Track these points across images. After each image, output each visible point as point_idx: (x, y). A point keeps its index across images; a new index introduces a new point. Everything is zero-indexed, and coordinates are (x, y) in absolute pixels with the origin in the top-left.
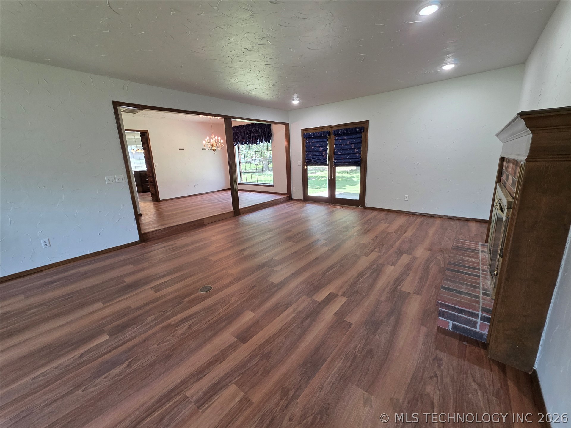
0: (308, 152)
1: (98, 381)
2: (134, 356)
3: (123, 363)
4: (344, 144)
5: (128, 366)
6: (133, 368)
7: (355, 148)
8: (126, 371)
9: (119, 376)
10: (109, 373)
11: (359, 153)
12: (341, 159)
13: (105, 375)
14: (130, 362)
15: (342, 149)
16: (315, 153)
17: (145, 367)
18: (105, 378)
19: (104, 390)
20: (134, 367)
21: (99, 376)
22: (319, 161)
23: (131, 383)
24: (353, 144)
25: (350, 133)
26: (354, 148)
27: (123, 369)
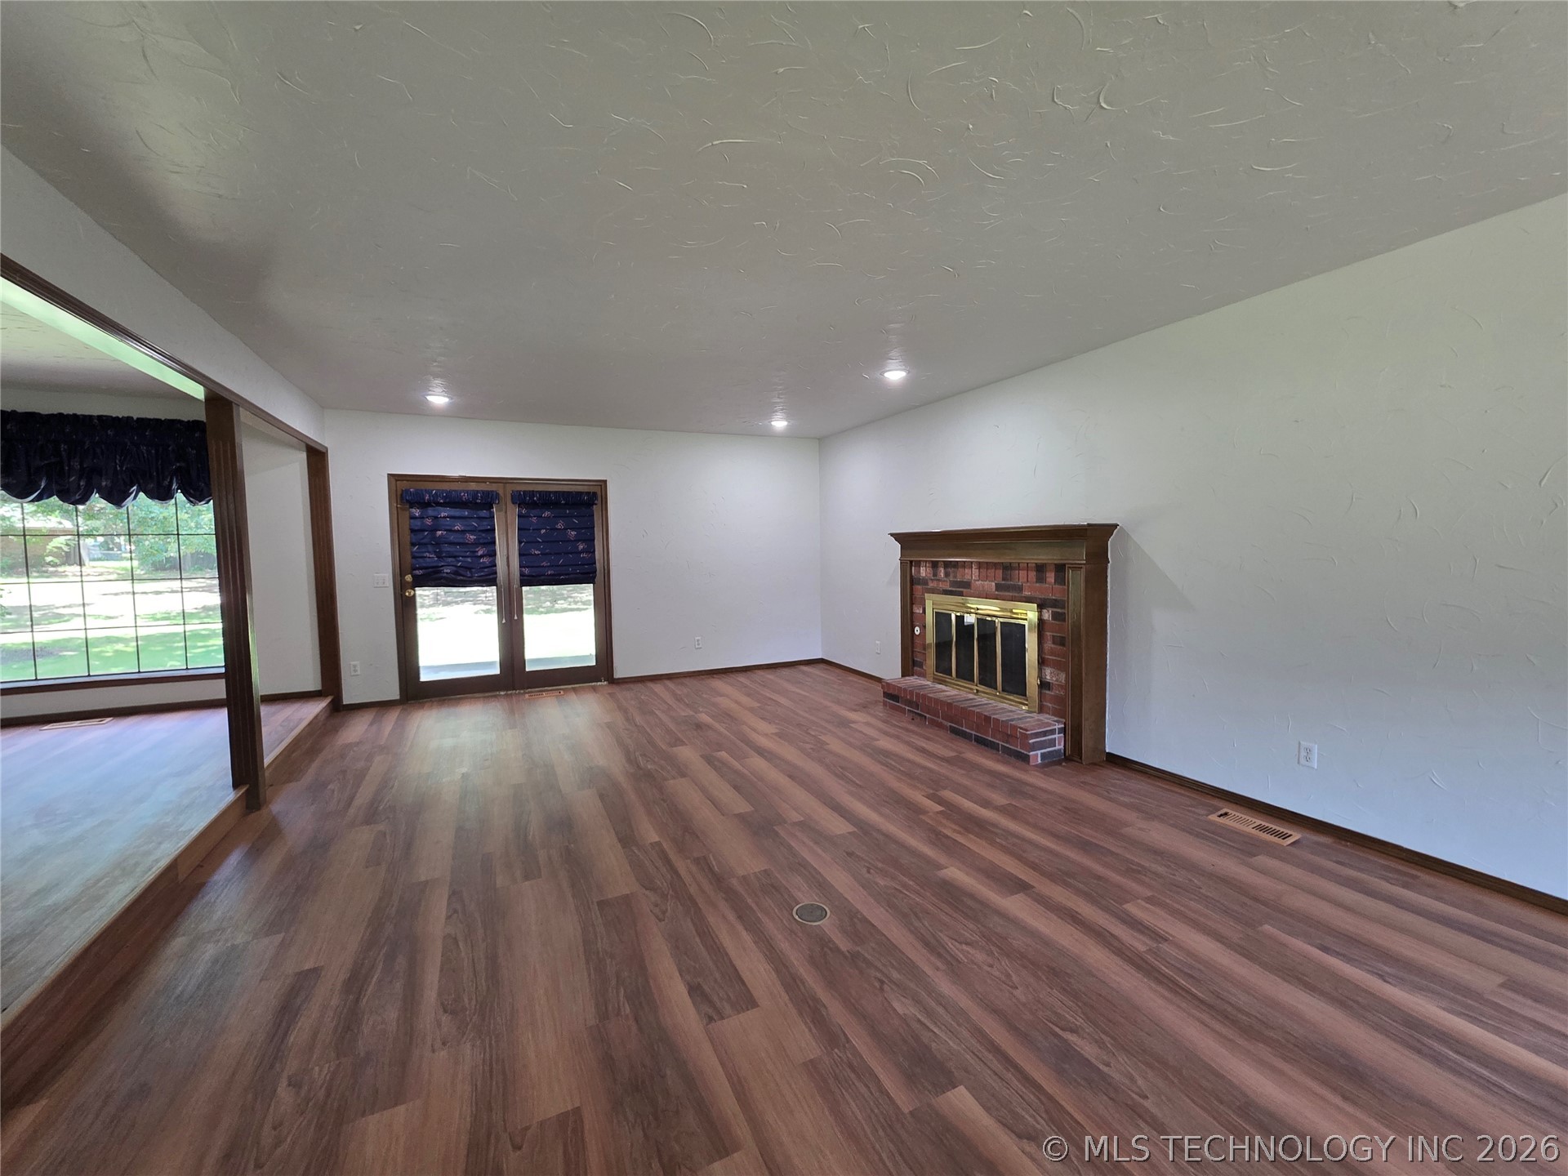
0: (419, 544)
1: (1116, 1076)
2: (1046, 1024)
3: (1066, 1041)
4: (546, 529)
5: (1072, 1031)
6: (1080, 1022)
7: (579, 541)
8: (1088, 1034)
9: (1104, 1043)
10: (1093, 1060)
11: (590, 552)
12: (543, 566)
13: (1101, 1067)
14: (1062, 1029)
15: (543, 542)
16: (448, 549)
17: (1080, 1004)
18: (1108, 1065)
19: (1140, 1061)
20: (1078, 1021)
21: (1104, 1077)
22: (469, 574)
23: (1122, 1020)
24: (572, 529)
25: (565, 504)
26: (575, 541)
27: (1083, 1038)
